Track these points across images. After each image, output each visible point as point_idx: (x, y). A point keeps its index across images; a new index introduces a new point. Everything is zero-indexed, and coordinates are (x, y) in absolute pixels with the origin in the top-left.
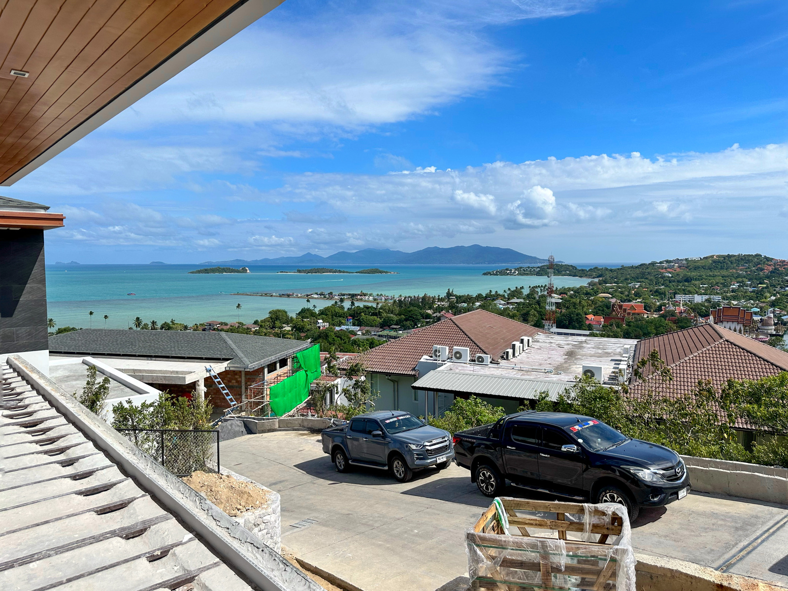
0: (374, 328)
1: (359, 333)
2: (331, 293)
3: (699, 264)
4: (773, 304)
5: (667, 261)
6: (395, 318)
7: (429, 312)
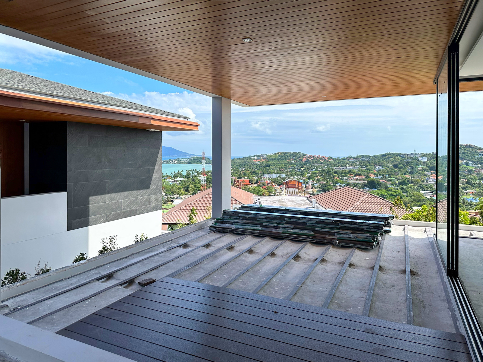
3: (272, 157)
4: (309, 178)
5: (257, 156)
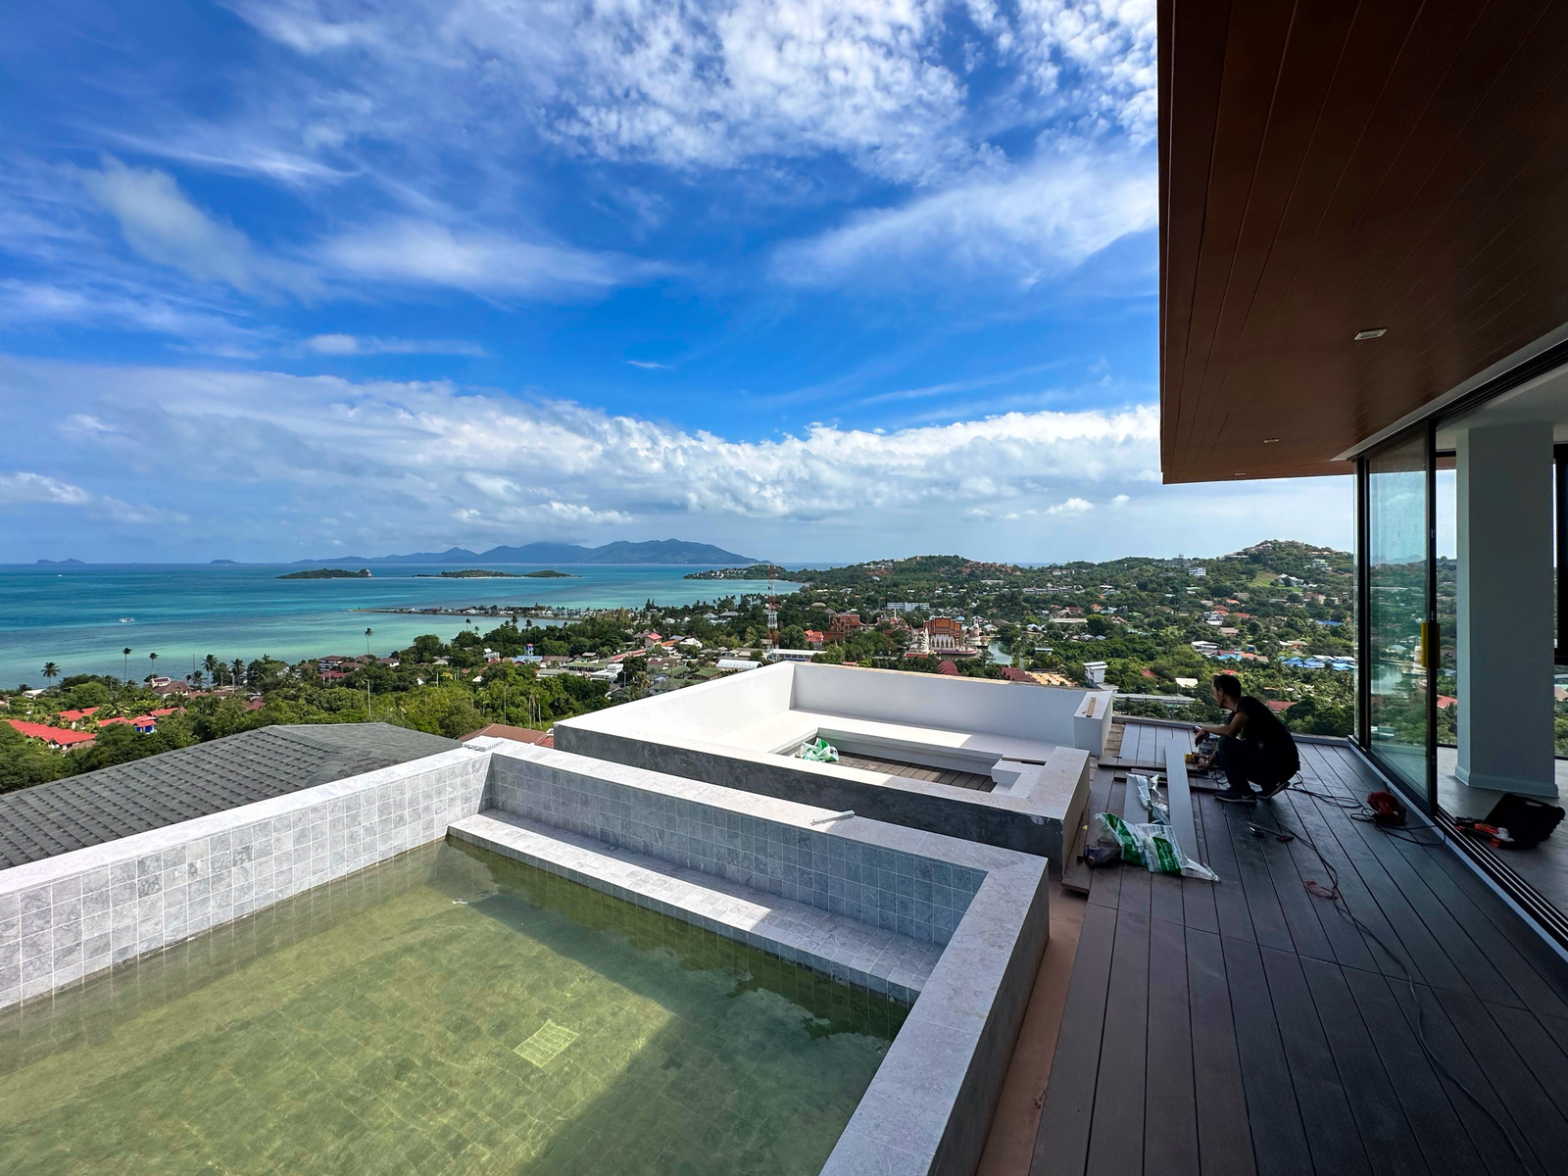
0: (561, 658)
1: (543, 665)
2: (495, 607)
3: (904, 566)
4: (975, 612)
5: (873, 563)
6: (588, 643)
7: (630, 631)
